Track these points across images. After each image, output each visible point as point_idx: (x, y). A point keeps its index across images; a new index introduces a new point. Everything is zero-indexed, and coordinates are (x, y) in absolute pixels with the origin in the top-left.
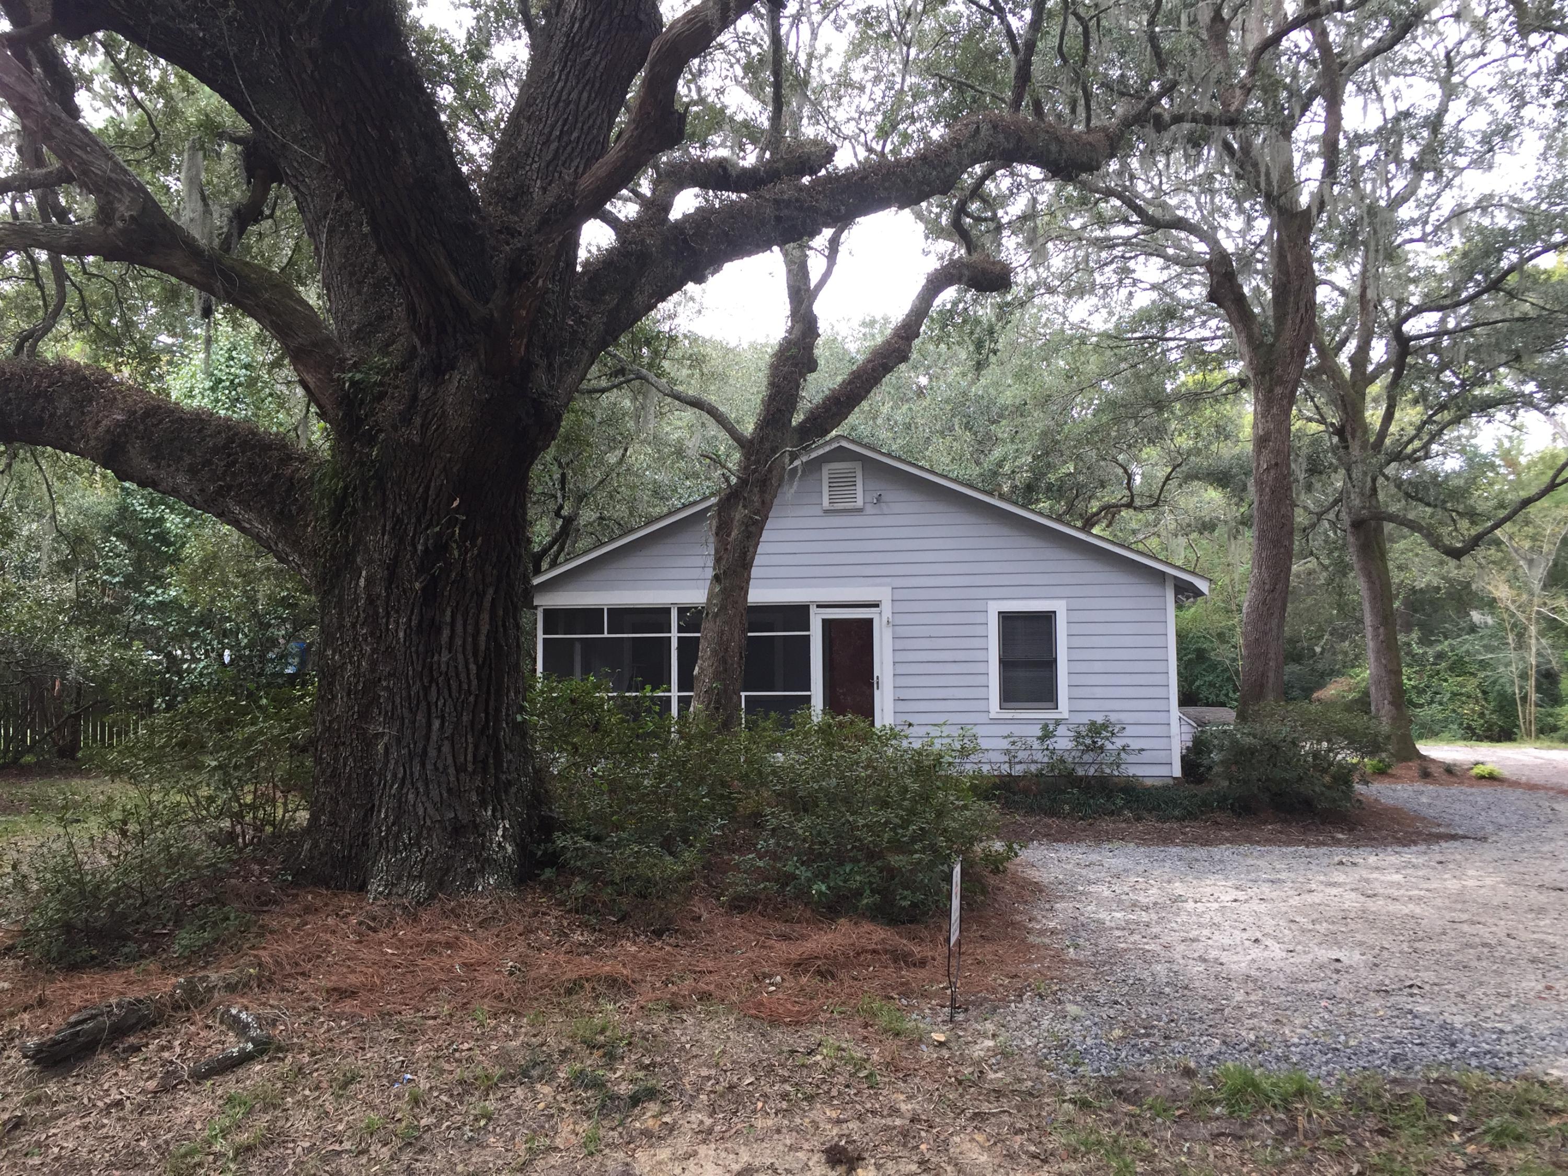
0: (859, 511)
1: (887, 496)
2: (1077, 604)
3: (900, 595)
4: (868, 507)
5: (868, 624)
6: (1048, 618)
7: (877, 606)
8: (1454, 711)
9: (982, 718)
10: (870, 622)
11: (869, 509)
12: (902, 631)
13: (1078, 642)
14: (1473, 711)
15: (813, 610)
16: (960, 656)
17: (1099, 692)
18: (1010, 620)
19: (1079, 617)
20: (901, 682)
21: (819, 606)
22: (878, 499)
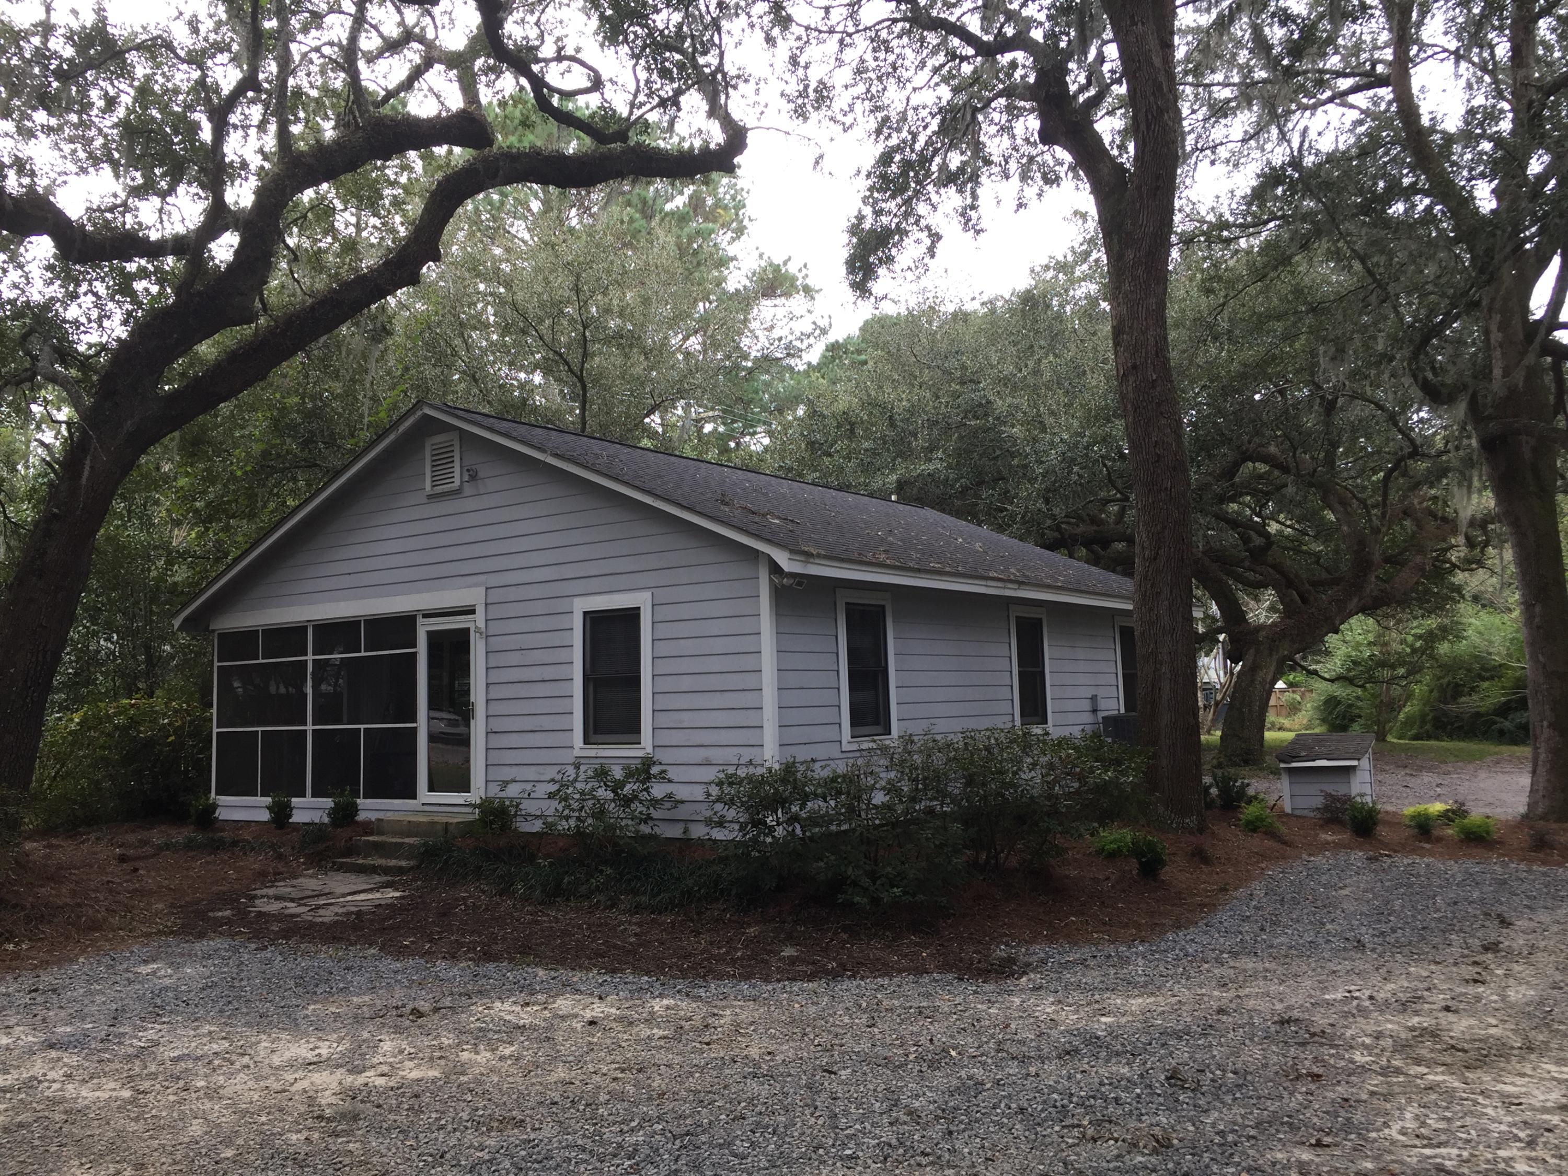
0: (457, 493)
1: (482, 473)
2: (663, 595)
3: (495, 596)
4: (465, 486)
5: (465, 635)
6: (631, 616)
7: (473, 612)
9: (567, 756)
10: (467, 630)
11: (468, 490)
12: (495, 643)
15: (420, 620)
16: (547, 673)
17: (687, 719)
18: (594, 620)
19: (665, 613)
20: (496, 708)
21: (426, 616)
22: (473, 477)
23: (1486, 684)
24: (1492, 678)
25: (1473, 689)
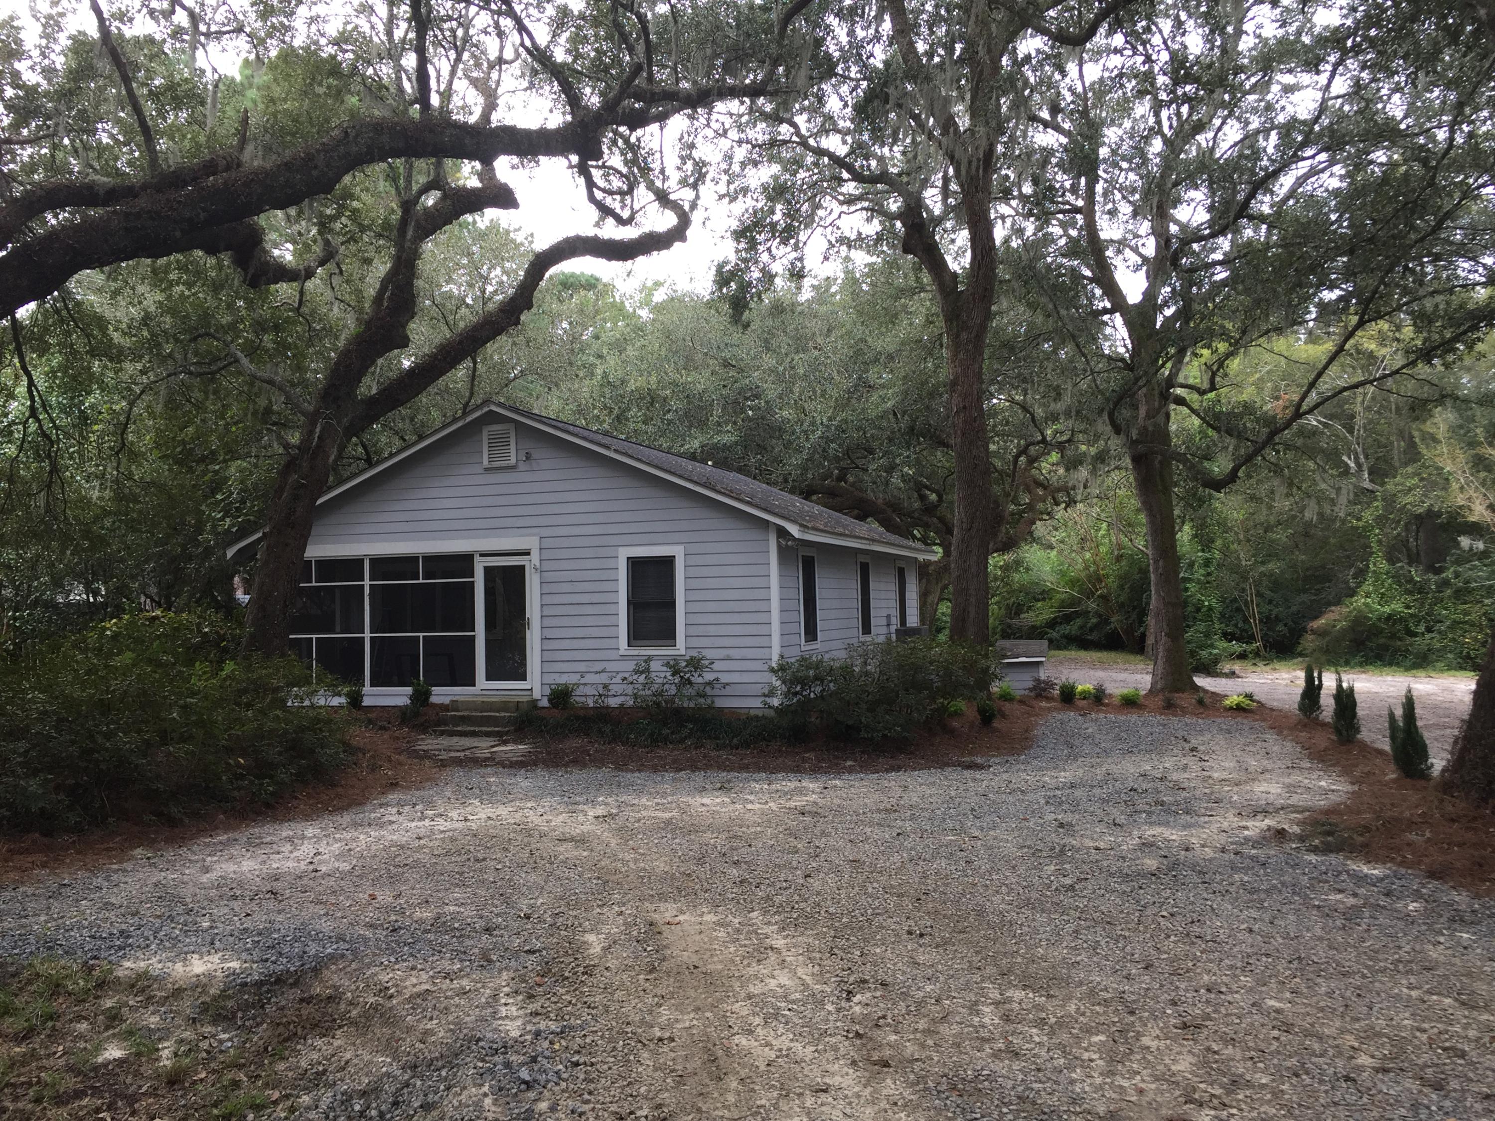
0: (513, 468)
1: (535, 454)
2: (693, 548)
3: (547, 543)
4: (521, 464)
5: (520, 570)
6: (668, 562)
7: (528, 554)
8: (1453, 640)
9: (613, 655)
10: (522, 568)
11: (522, 466)
12: (549, 576)
13: (694, 584)
14: (1475, 639)
15: (477, 558)
16: (596, 598)
17: (712, 630)
18: (636, 565)
19: (693, 560)
20: (548, 622)
21: (482, 555)
22: (528, 457)
23: (1039, 604)
24: (1044, 599)
25: (1030, 608)
